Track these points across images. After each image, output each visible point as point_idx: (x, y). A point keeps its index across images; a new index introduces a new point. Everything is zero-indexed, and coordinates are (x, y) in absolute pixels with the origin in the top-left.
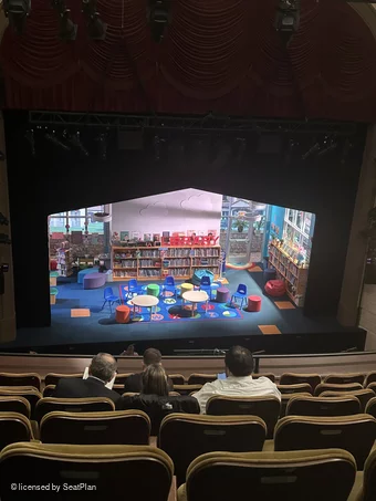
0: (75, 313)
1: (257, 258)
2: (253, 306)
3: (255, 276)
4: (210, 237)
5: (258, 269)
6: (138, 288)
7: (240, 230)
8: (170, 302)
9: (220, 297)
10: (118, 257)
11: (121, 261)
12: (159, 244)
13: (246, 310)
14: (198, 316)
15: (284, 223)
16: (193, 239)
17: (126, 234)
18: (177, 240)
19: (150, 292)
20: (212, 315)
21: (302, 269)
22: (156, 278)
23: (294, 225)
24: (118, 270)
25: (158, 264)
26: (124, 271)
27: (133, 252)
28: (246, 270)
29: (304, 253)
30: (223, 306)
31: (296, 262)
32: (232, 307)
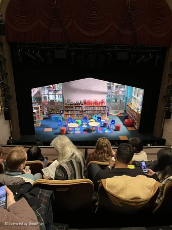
0: (46, 130)
1: (122, 111)
2: (118, 129)
3: (120, 118)
4: (102, 102)
5: (122, 115)
6: (72, 121)
7: (116, 101)
8: (85, 126)
9: (105, 125)
10: (66, 109)
11: (67, 111)
12: (82, 104)
13: (115, 130)
14: (95, 132)
15: (132, 96)
16: (95, 103)
17: (70, 100)
18: (89, 103)
19: (77, 123)
20: (101, 132)
21: (139, 114)
22: (81, 118)
23: (136, 97)
24: (67, 114)
25: (82, 112)
26: (69, 115)
27: (72, 107)
28: (117, 115)
29: (140, 108)
30: (105, 128)
31: (136, 111)
32: (109, 129)
